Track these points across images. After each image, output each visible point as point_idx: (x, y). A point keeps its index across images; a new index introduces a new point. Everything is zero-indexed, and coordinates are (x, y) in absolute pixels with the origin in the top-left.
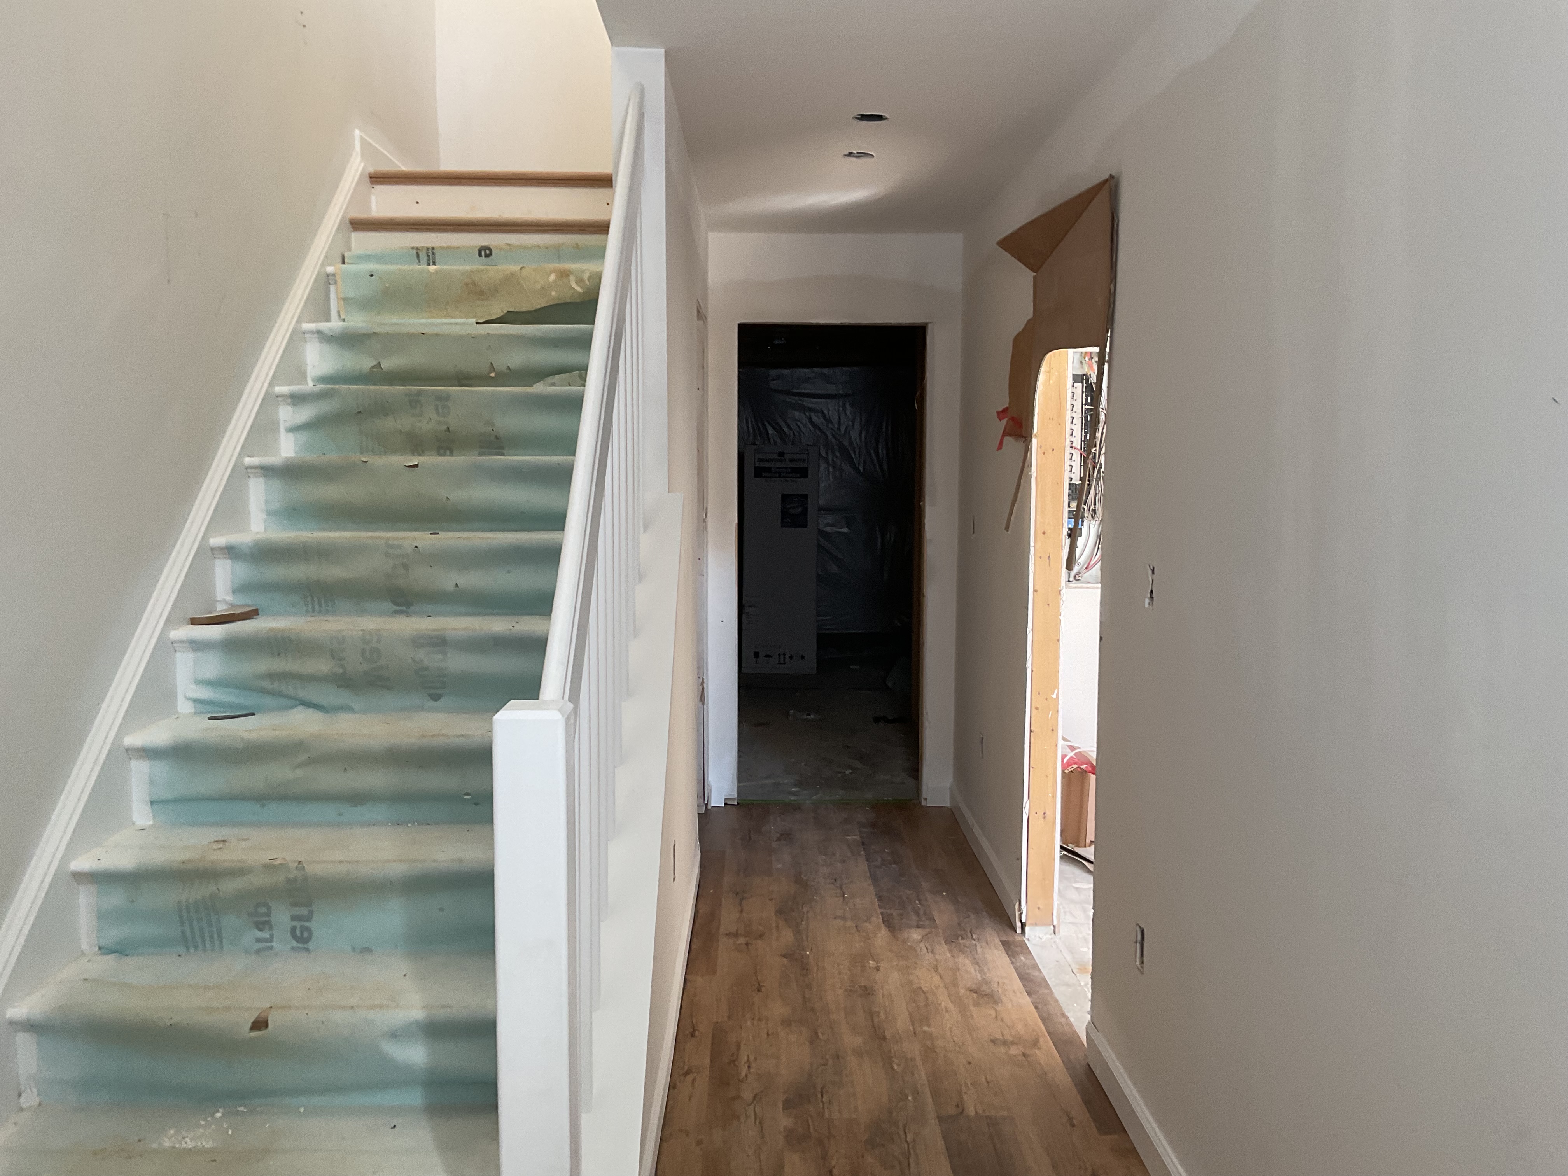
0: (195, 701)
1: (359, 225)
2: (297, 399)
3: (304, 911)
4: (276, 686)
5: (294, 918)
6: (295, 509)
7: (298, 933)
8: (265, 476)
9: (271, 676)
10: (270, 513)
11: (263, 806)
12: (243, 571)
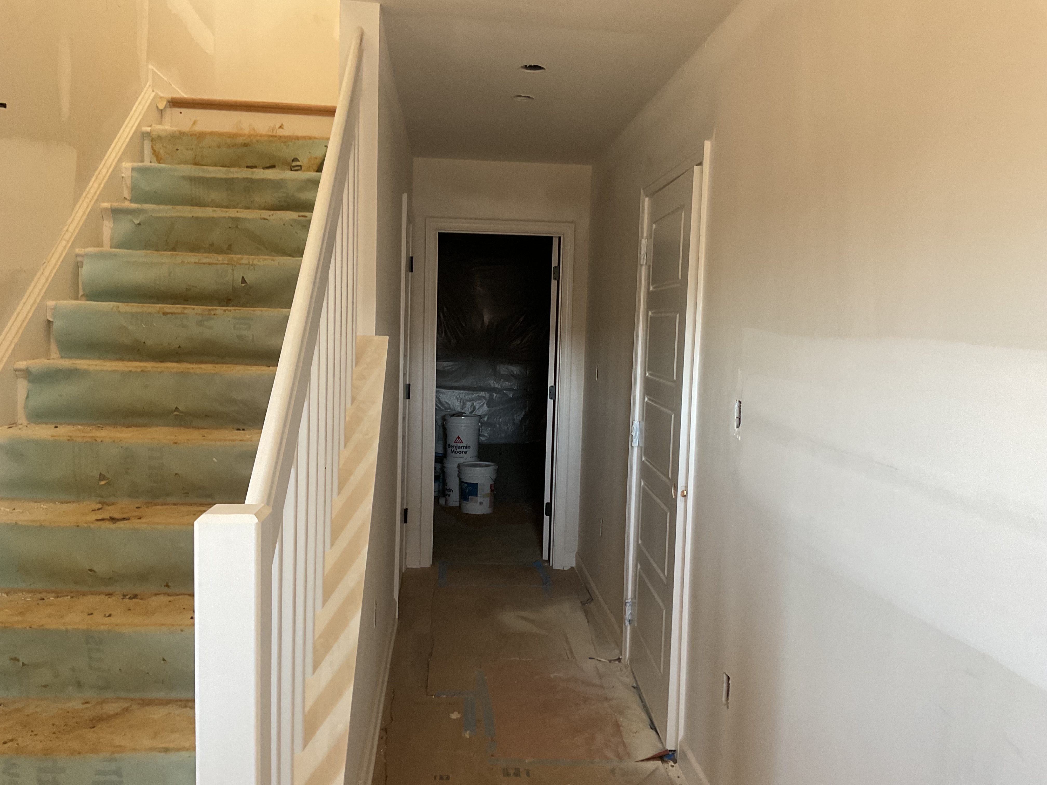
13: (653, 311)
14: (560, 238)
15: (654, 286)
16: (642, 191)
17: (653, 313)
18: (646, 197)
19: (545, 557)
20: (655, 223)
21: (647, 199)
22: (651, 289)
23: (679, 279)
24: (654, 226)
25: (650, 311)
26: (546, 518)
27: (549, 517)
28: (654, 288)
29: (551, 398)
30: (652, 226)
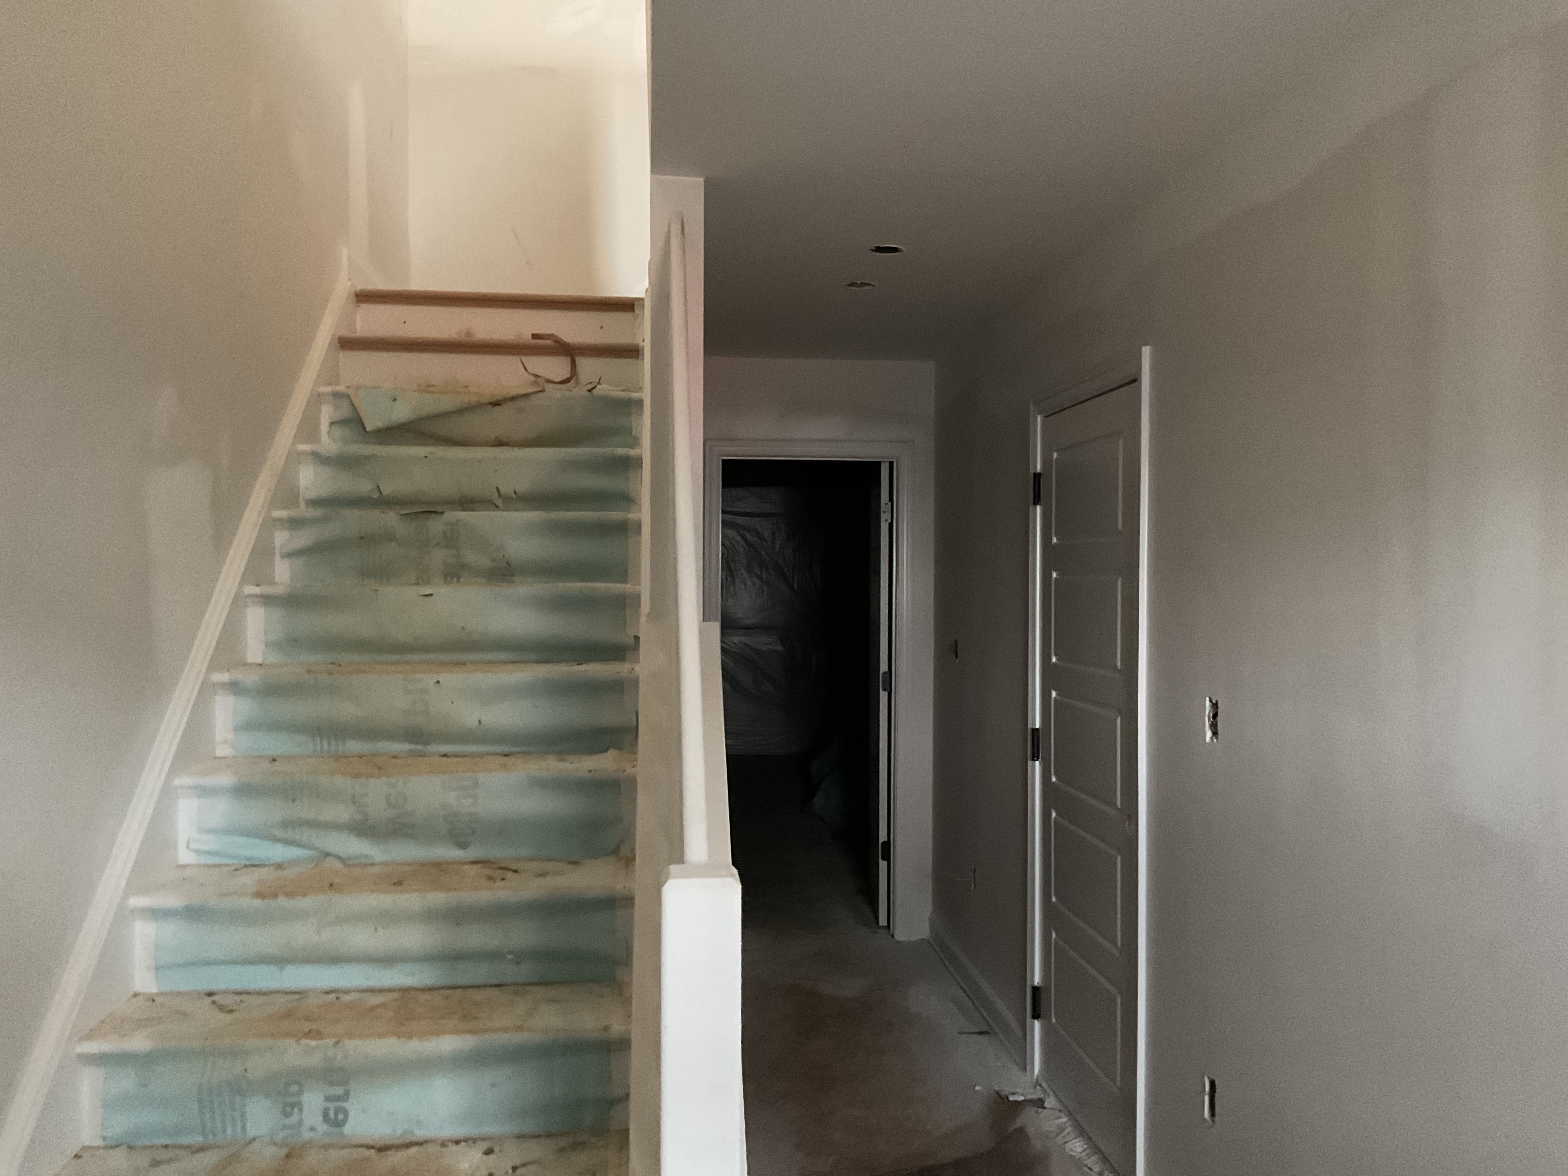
0: (198, 852)
1: (348, 344)
2: (295, 523)
3: (339, 1091)
4: (290, 834)
5: (328, 1099)
6: (295, 640)
7: (332, 1115)
8: (265, 604)
9: (285, 824)
10: (268, 645)
11: (282, 970)
12: (246, 706)
14: (891, 464)
15: (1058, 537)
16: (1032, 408)
17: (1057, 575)
18: (1040, 413)
19: (883, 921)
20: (1056, 451)
21: (1039, 418)
22: (1053, 541)
24: (1055, 455)
25: (1054, 571)
26: (883, 864)
27: (886, 863)
28: (1058, 539)
29: (884, 690)
30: (1050, 456)
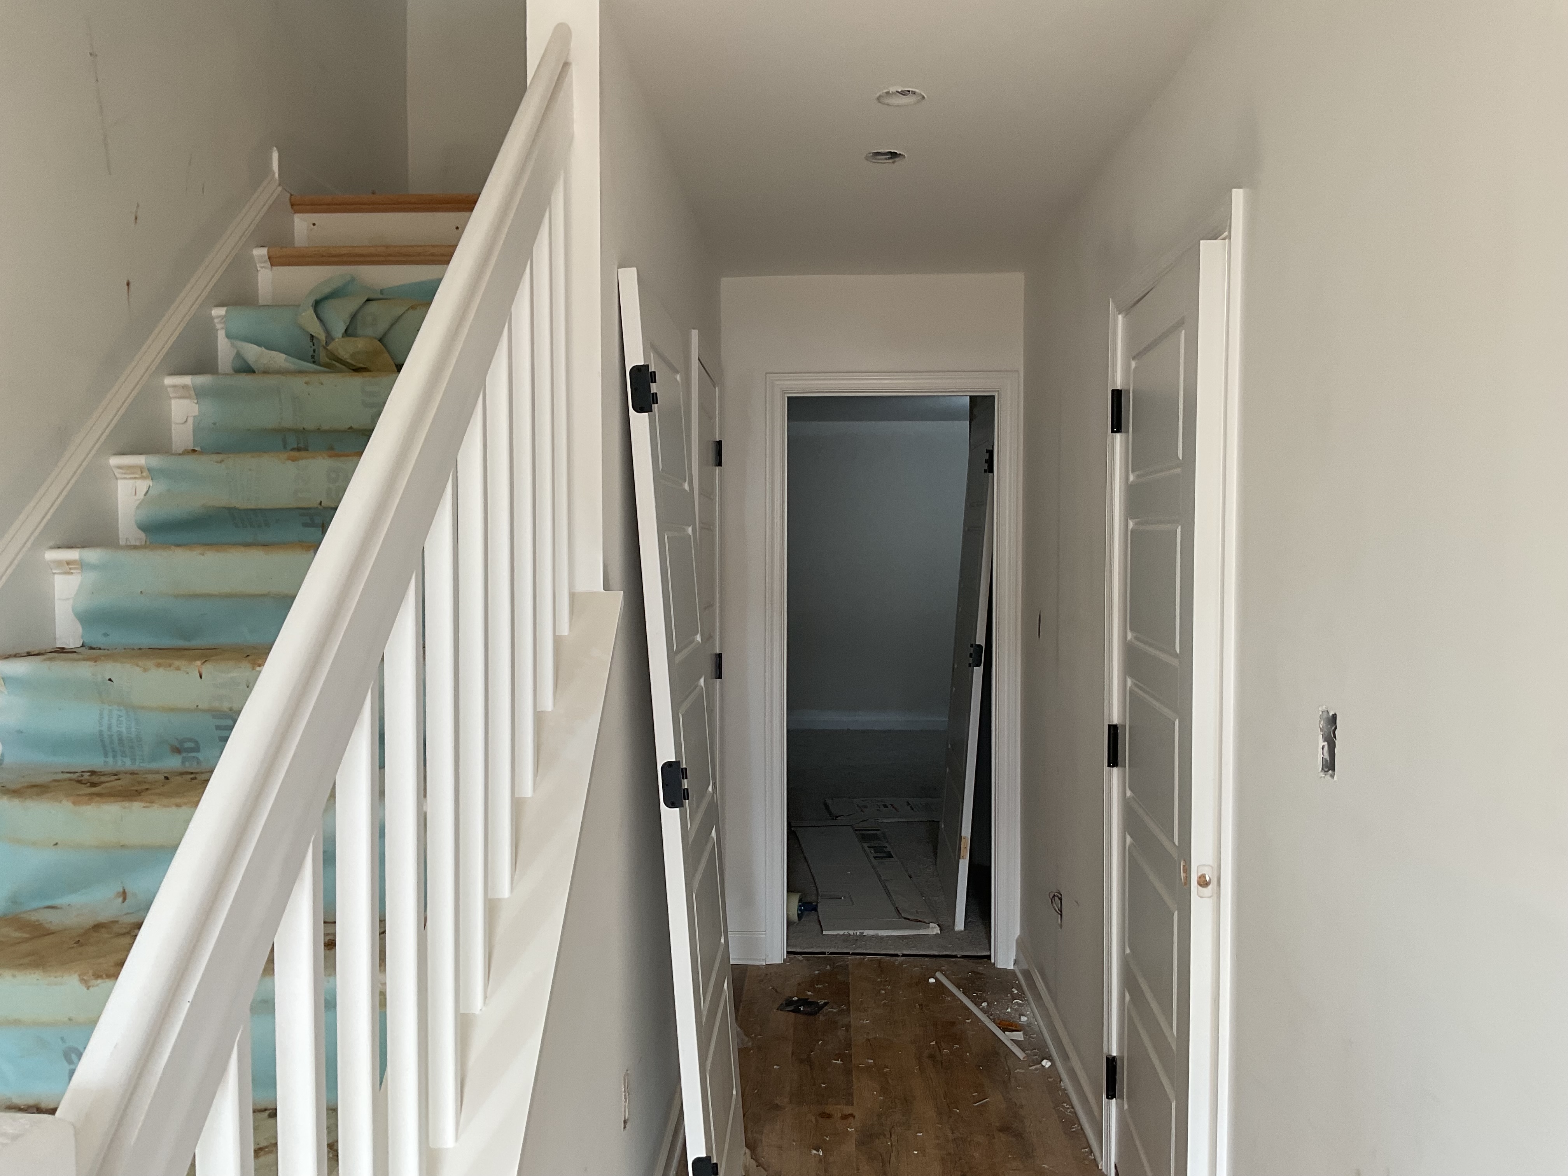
13: (1137, 520)
15: (1137, 473)
16: (1111, 304)
17: (1136, 524)
18: (1119, 314)
20: (1134, 358)
21: (1120, 317)
22: (1131, 478)
23: (1179, 459)
24: (1133, 364)
25: (1131, 519)
28: (1137, 477)
30: (1129, 365)
